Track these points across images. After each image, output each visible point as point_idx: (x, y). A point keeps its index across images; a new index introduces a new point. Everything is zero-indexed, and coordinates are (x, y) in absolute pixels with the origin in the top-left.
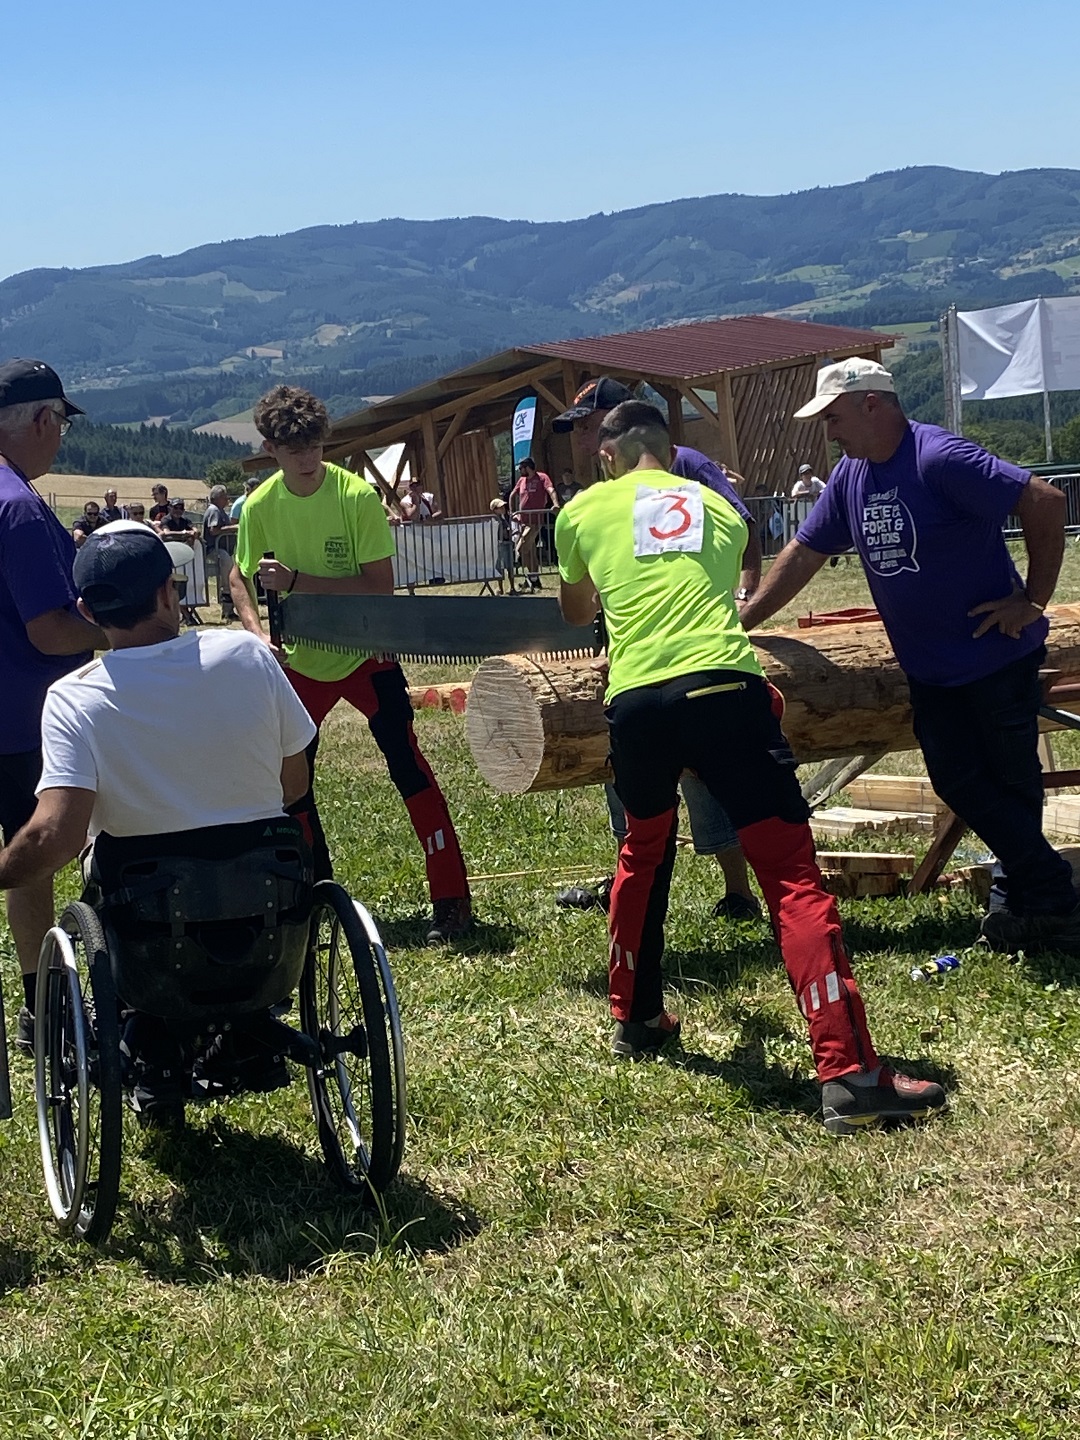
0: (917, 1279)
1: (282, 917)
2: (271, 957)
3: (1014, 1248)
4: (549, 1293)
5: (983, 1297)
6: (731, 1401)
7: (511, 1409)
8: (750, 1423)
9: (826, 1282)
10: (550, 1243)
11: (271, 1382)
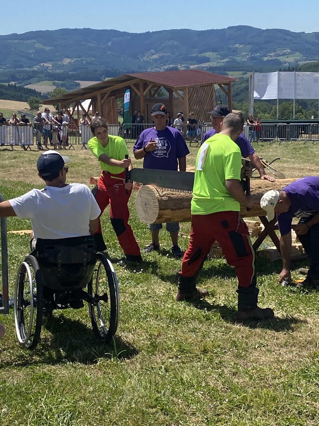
0: (260, 375)
1: (88, 263)
2: (84, 274)
3: (284, 367)
4: (160, 373)
5: (277, 381)
6: (212, 408)
7: (154, 407)
8: (218, 415)
9: (235, 374)
10: (158, 358)
11: (87, 395)
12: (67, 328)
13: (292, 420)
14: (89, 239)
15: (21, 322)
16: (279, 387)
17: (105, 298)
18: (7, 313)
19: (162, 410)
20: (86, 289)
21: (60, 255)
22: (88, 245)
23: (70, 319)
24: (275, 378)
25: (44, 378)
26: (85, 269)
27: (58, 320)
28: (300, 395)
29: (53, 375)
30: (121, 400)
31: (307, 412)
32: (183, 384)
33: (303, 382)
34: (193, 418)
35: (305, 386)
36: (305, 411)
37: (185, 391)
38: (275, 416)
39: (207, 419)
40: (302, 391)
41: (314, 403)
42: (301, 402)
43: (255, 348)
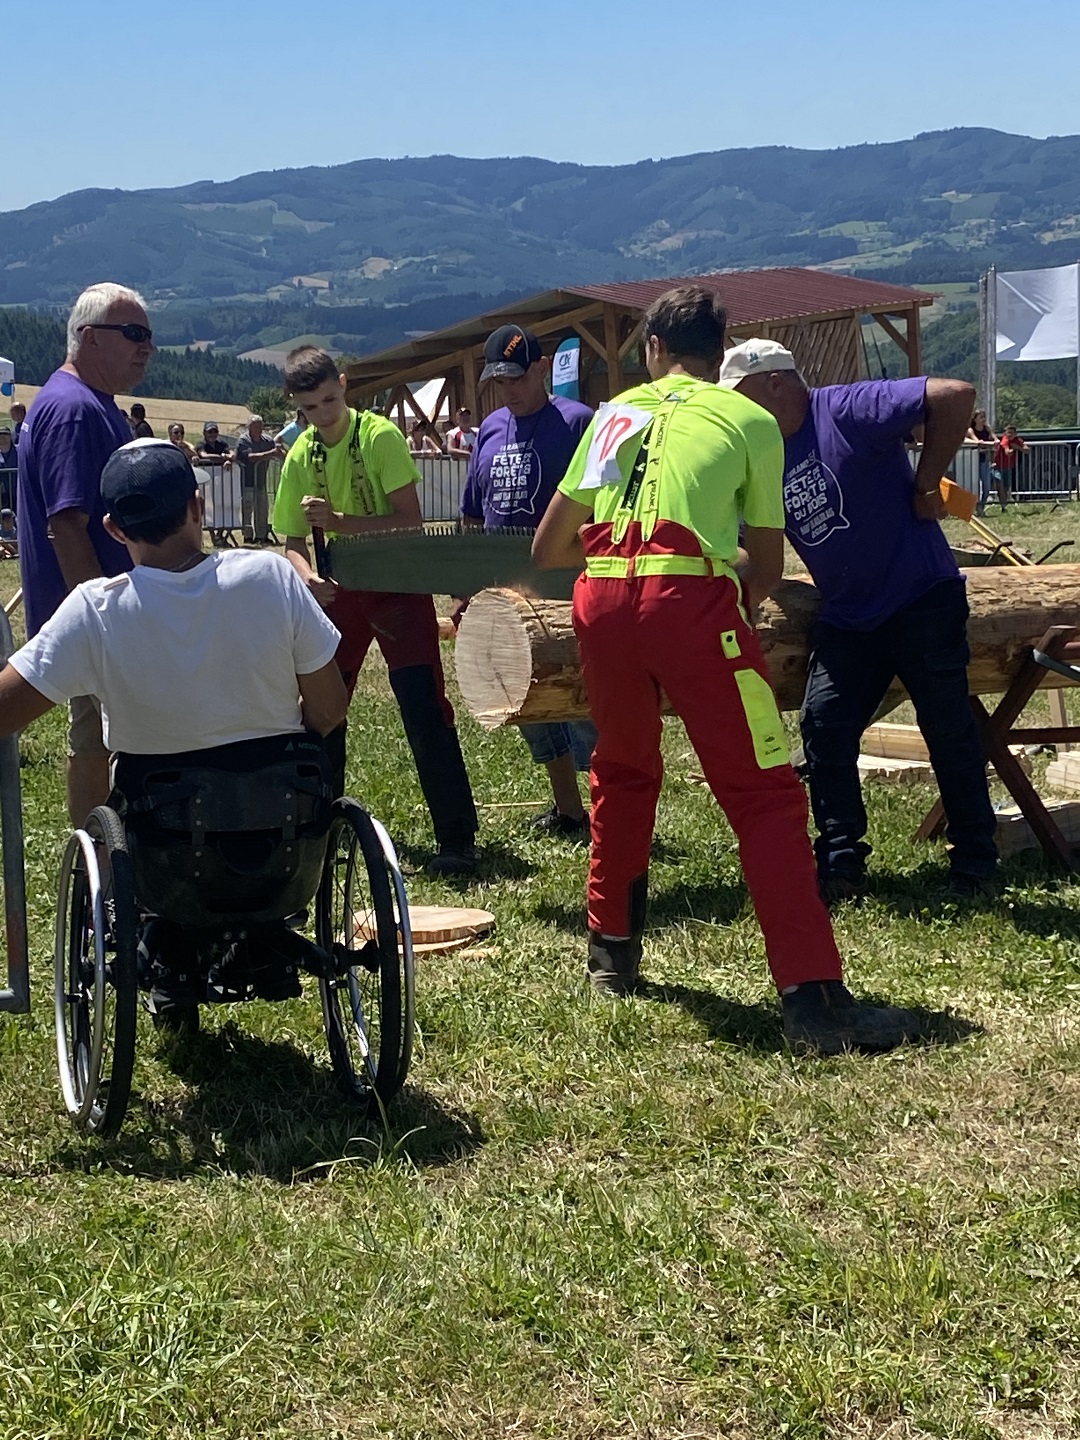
0: (904, 1210)
1: (300, 831)
2: (288, 869)
3: (999, 1185)
5: (966, 1230)
7: (502, 1315)
9: (814, 1208)
10: (548, 1159)
11: (270, 1277)
13: (1000, 1355)
14: (300, 746)
16: (973, 1250)
17: (368, 957)
19: (529, 1324)
21: (198, 801)
22: (298, 766)
23: (258, 1041)
24: (961, 1222)
25: (129, 1222)
26: (289, 849)
28: (1045, 1276)
35: (1068, 1248)
36: (1055, 1327)
38: (941, 1343)
40: (1052, 1262)
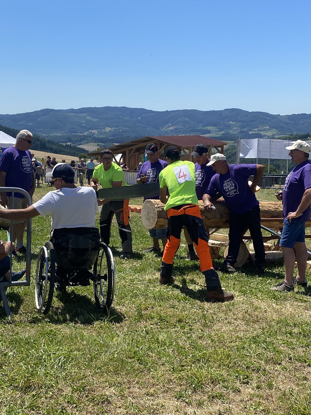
0: (219, 339)
1: (92, 249)
2: (89, 257)
3: (241, 335)
4: (142, 334)
5: (233, 344)
6: (179, 361)
7: (132, 358)
8: (183, 366)
9: (200, 338)
10: (142, 324)
11: (81, 347)
12: (76, 300)
13: (240, 372)
14: (94, 230)
15: (40, 294)
16: (234, 349)
17: (105, 277)
18: (29, 285)
19: (138, 360)
20: (91, 271)
21: (71, 241)
22: (93, 235)
23: (79, 295)
24: (232, 342)
25: (50, 334)
26: (90, 253)
27: (70, 295)
28: (250, 355)
29: (57, 332)
30: (106, 352)
31: (253, 367)
32: (158, 343)
33: (253, 346)
34: (163, 368)
35: (255, 349)
36: (252, 366)
37: (159, 348)
38: (227, 369)
39: (173, 368)
40: (251, 352)
41: (260, 361)
42: (250, 359)
43: (219, 320)
